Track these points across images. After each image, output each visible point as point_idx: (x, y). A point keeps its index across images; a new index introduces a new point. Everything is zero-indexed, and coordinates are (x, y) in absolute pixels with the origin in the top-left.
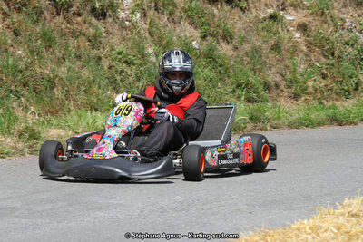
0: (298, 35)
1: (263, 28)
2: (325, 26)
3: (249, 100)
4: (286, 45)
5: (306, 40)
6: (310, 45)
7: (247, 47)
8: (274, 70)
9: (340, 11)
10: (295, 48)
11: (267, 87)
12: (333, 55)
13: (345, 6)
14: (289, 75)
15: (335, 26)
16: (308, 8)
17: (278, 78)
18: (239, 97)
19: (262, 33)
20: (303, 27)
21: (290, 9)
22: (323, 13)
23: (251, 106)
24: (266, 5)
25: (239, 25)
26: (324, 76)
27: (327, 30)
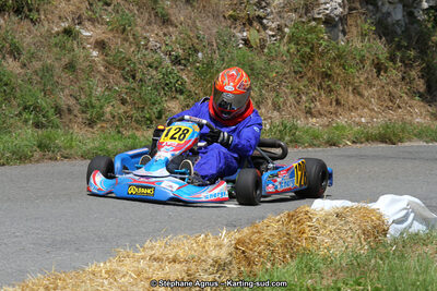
0: (95, 53)
1: (56, 45)
2: (127, 45)
3: (37, 125)
4: (82, 64)
5: (104, 60)
6: (108, 65)
7: (37, 65)
8: (67, 91)
9: (143, 28)
10: (92, 68)
11: (58, 111)
12: (134, 77)
13: (149, 23)
14: (84, 99)
15: (138, 45)
16: (107, 23)
17: (72, 102)
18: (26, 121)
19: (54, 49)
20: (101, 45)
21: (87, 23)
22: (124, 30)
23: (40, 132)
24: (60, 18)
25: (28, 39)
26: (124, 102)
27: (128, 50)
